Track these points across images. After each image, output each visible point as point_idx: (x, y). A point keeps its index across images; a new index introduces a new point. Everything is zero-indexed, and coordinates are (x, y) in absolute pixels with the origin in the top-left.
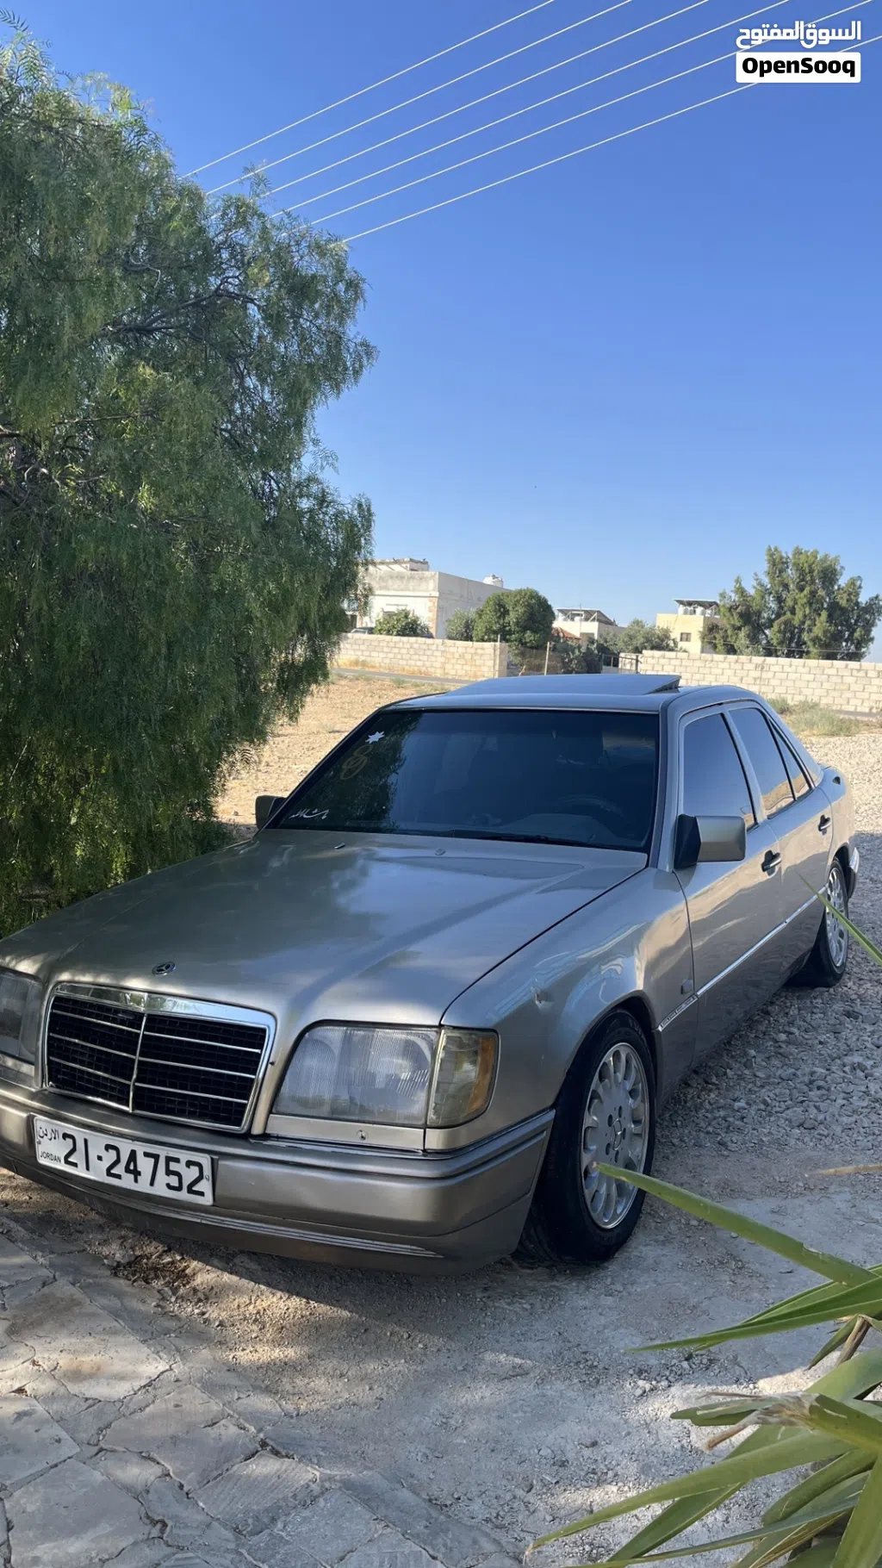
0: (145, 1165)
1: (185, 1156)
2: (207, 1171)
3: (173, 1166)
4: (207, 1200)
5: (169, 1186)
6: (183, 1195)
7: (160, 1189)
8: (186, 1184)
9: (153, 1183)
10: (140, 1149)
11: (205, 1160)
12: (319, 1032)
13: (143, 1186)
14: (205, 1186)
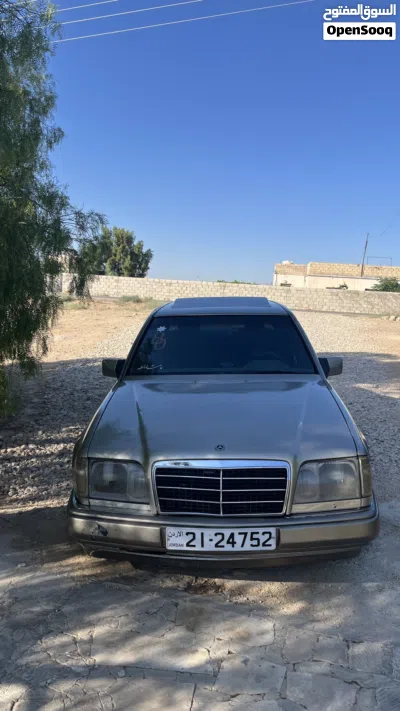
0: (239, 539)
1: (261, 530)
2: (274, 535)
3: (255, 536)
4: (273, 547)
5: (252, 545)
6: (261, 548)
7: (247, 547)
8: (261, 542)
9: (243, 544)
10: (236, 532)
11: (273, 531)
12: (307, 466)
13: (238, 548)
14: (273, 542)
